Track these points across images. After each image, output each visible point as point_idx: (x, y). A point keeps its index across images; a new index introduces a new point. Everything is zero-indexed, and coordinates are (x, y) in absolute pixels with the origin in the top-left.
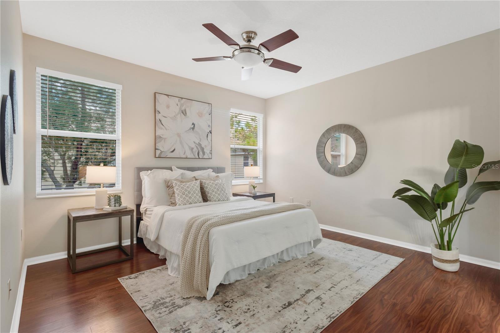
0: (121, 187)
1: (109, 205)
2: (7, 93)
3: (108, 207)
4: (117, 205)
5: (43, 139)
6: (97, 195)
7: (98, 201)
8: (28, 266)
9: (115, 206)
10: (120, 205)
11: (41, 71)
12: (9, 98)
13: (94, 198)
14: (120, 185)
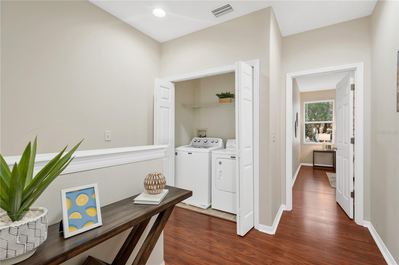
0: (334, 143)
1: (326, 148)
2: (296, 120)
3: (326, 149)
4: (329, 149)
5: (306, 125)
6: (323, 145)
7: (323, 147)
8: (302, 165)
9: (328, 149)
10: (330, 149)
11: (305, 103)
12: (297, 121)
13: (322, 146)
14: (334, 142)
